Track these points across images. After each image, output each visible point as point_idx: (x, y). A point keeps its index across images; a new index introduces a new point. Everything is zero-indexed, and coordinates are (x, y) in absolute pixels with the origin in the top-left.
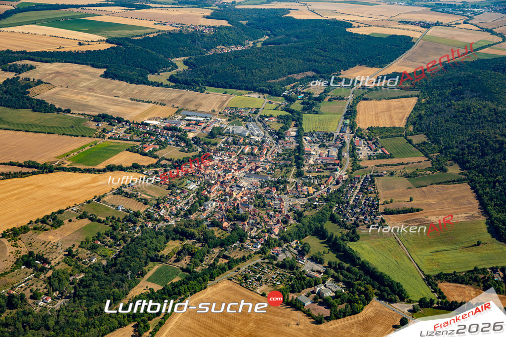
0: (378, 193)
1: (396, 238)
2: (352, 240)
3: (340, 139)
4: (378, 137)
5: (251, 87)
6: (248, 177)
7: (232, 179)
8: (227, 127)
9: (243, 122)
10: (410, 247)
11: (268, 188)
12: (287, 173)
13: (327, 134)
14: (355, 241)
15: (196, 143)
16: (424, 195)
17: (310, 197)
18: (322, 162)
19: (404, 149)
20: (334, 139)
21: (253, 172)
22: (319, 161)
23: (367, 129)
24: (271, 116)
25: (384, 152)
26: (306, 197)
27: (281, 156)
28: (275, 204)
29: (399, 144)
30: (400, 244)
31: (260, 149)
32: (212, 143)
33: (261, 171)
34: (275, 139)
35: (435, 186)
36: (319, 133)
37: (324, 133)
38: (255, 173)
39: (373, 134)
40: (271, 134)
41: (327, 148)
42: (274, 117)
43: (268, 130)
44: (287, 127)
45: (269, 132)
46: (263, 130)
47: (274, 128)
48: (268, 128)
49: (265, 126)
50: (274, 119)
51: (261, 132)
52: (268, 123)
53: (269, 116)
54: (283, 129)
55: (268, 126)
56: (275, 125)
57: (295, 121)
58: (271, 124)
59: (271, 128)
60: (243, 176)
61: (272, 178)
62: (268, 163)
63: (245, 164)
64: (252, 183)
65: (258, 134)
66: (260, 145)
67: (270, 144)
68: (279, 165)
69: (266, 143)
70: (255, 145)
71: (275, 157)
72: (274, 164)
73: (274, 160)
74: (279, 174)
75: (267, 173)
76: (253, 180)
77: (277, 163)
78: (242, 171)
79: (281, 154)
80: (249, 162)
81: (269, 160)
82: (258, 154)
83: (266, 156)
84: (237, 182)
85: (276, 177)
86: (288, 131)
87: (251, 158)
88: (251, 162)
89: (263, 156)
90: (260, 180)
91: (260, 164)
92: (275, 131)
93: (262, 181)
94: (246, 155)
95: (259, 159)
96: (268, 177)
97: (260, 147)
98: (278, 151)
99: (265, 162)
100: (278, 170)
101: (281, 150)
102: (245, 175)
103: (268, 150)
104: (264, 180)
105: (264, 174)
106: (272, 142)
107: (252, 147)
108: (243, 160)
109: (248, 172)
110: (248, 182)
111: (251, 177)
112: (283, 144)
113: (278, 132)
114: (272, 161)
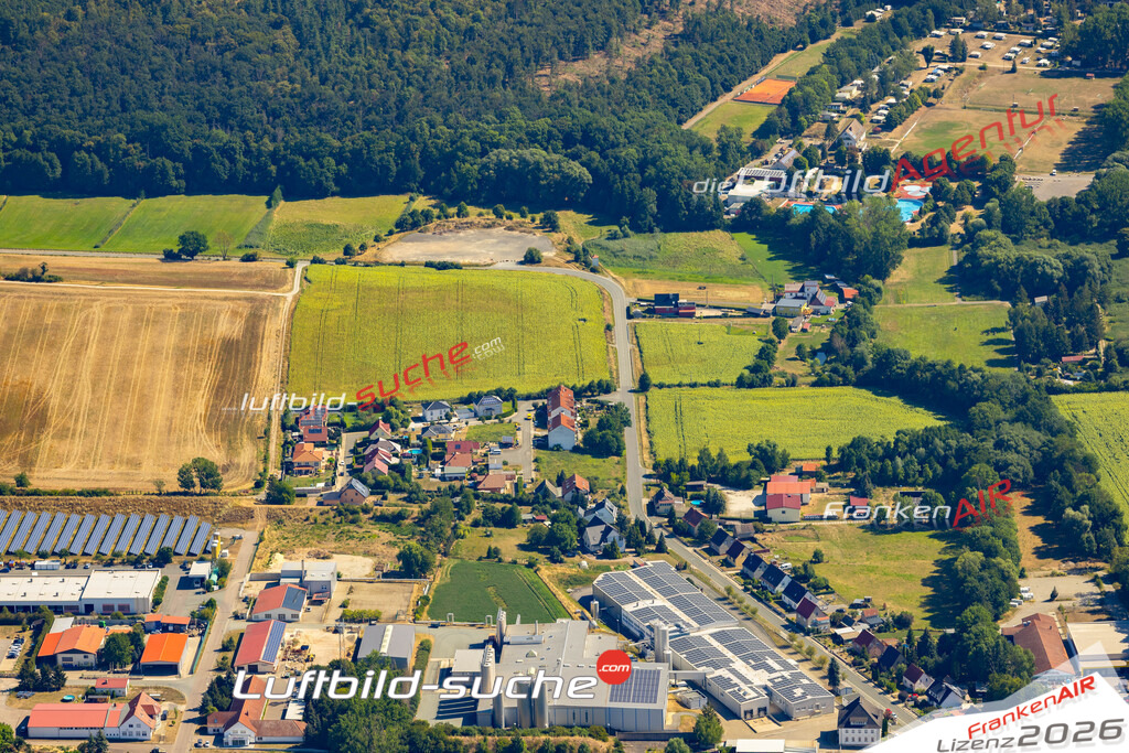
5: (402, 154)
9: (547, 572)
24: (767, 460)
40: (885, 668)
42: (800, 474)
43: (834, 624)
44: (1005, 577)
45: (852, 652)
46: (785, 634)
47: (878, 601)
48: (820, 601)
49: (780, 588)
50: (812, 498)
51: (786, 666)
52: (783, 550)
53: (753, 466)
54: (984, 610)
55: (805, 578)
56: (861, 559)
57: (1022, 487)
58: (818, 558)
59: (844, 601)
65: (770, 695)
86: (1027, 609)
92: (903, 635)
113: (945, 638)
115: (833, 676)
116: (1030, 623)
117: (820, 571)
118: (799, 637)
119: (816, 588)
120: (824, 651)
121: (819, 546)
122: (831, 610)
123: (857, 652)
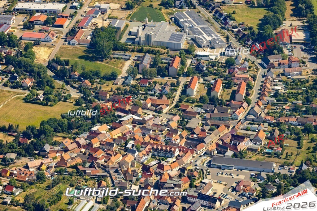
6: (219, 167)
7: (180, 176)
8: (127, 26)
9: (164, 11)
15: (60, 76)
21: (229, 153)
27: (286, 101)
31: (227, 86)
32: (102, 75)
33: (248, 149)
34: (256, 54)
38: (235, 156)
40: (242, 39)
43: (233, 28)
44: (278, 19)
46: (219, 29)
47: (246, 23)
48: (231, 23)
49: (222, 19)
51: (216, 36)
54: (270, 27)
55: (229, 17)
56: (245, 14)
58: (234, 12)
59: (238, 23)
60: (205, 165)
61: (282, 166)
62: (259, 125)
63: (203, 130)
64: (234, 185)
65: (210, 43)
66: (225, 71)
67: (250, 67)
68: (289, 129)
69: (237, 66)
70: (211, 73)
71: (273, 106)
72: (276, 125)
73: (273, 115)
74: (295, 153)
75: (264, 153)
76: (235, 176)
77: (282, 123)
78: (201, 150)
79: (283, 96)
80: (212, 125)
81: (260, 115)
82: (228, 98)
83: (249, 103)
84: (197, 185)
85: (292, 164)
86: (283, 28)
87: (213, 112)
88: (217, 122)
89: (243, 103)
90: (252, 175)
91: (241, 127)
92: (249, 31)
93: (258, 178)
94: (196, 104)
95: (234, 112)
96: (272, 164)
97: (227, 78)
98: (276, 87)
99: (253, 122)
100: (290, 144)
101: (281, 83)
102: (210, 162)
103: (249, 87)
104: (263, 175)
105: (257, 156)
106: (253, 63)
107: (206, 81)
108: (193, 120)
109: (216, 152)
110: (224, 183)
111: (228, 168)
112: (282, 66)
113: (259, 33)
114: (268, 118)
115: (228, 39)
116: (282, 31)
117: (233, 15)
118: (223, 31)
119: (231, 20)
120: (229, 34)
121: (236, 10)
122: (233, 24)
123: (236, 35)
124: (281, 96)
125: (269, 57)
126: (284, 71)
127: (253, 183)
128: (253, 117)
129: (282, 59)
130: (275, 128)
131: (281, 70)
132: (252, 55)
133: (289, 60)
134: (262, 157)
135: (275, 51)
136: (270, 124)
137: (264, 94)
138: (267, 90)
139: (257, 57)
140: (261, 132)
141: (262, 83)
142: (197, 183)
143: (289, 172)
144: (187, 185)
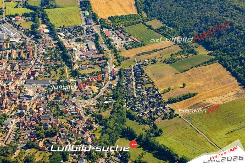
0: (153, 83)
1: (191, 126)
2: (157, 135)
3: (91, 31)
4: (121, 26)
6: (29, 84)
7: (16, 89)
10: (207, 132)
11: (55, 93)
12: (62, 73)
13: (76, 28)
14: (160, 136)
16: (191, 79)
17: (97, 96)
18: (87, 57)
19: (149, 35)
20: (85, 32)
21: (32, 78)
22: (84, 57)
23: (108, 19)
24: (17, 15)
25: (134, 40)
26: (93, 97)
27: (48, 56)
28: (69, 109)
29: (142, 31)
30: (198, 131)
31: (25, 52)
33: (38, 76)
34: (33, 39)
35: (195, 68)
36: (69, 27)
37: (73, 27)
38: (34, 79)
39: (116, 24)
40: (26, 34)
41: (84, 42)
42: (20, 16)
43: (22, 30)
44: (38, 25)
45: (23, 32)
46: (17, 31)
47: (26, 28)
48: (20, 28)
49: (17, 26)
50: (20, 18)
51: (17, 33)
52: (17, 23)
53: (15, 15)
54: (36, 28)
55: (19, 26)
56: (25, 24)
57: (40, 17)
58: (21, 24)
60: (24, 83)
61: (52, 81)
62: (40, 66)
63: (20, 70)
64: (36, 90)
65: (15, 36)
66: (23, 47)
67: (31, 44)
68: (51, 67)
69: (27, 44)
70: (18, 48)
71: (44, 58)
72: (46, 65)
73: (44, 62)
74: (56, 75)
75: (44, 77)
76: (36, 87)
77: (48, 65)
78: (21, 78)
79: (46, 54)
80: (23, 68)
81: (40, 62)
82: (26, 57)
83: (35, 58)
84: (23, 92)
85: (55, 80)
86: (40, 28)
87: (22, 63)
88: (25, 67)
89: (32, 58)
90: (42, 86)
91: (34, 68)
92: (28, 31)
93: (45, 87)
94: (15, 60)
95: (30, 62)
96: (49, 81)
97: (24, 49)
98: (43, 51)
99: (38, 65)
100: (53, 72)
101: (44, 49)
102: (25, 82)
103: (33, 52)
104: (46, 85)
105: (42, 78)
106: (32, 42)
107: (17, 51)
108: (15, 67)
109: (27, 78)
110: (33, 90)
111: (33, 84)
112: (43, 43)
113: (32, 31)
114: (43, 63)
115: (21, 34)
116: (40, 29)
117: (21, 25)
118: (18, 31)
119: (20, 27)
120: (20, 32)
121: (21, 23)
122: (22, 28)
123: (24, 32)
124: (45, 54)
125: (38, 40)
126: (44, 45)
127: (43, 89)
128: (37, 63)
129: (43, 40)
130: (46, 67)
131: (43, 44)
132: (31, 39)
133: (45, 40)
134: (44, 78)
135: (40, 38)
136: (44, 66)
137: (39, 54)
138: (40, 53)
139: (33, 40)
140: (42, 69)
141: (37, 50)
142: (22, 91)
143: (55, 83)
144: (19, 92)
